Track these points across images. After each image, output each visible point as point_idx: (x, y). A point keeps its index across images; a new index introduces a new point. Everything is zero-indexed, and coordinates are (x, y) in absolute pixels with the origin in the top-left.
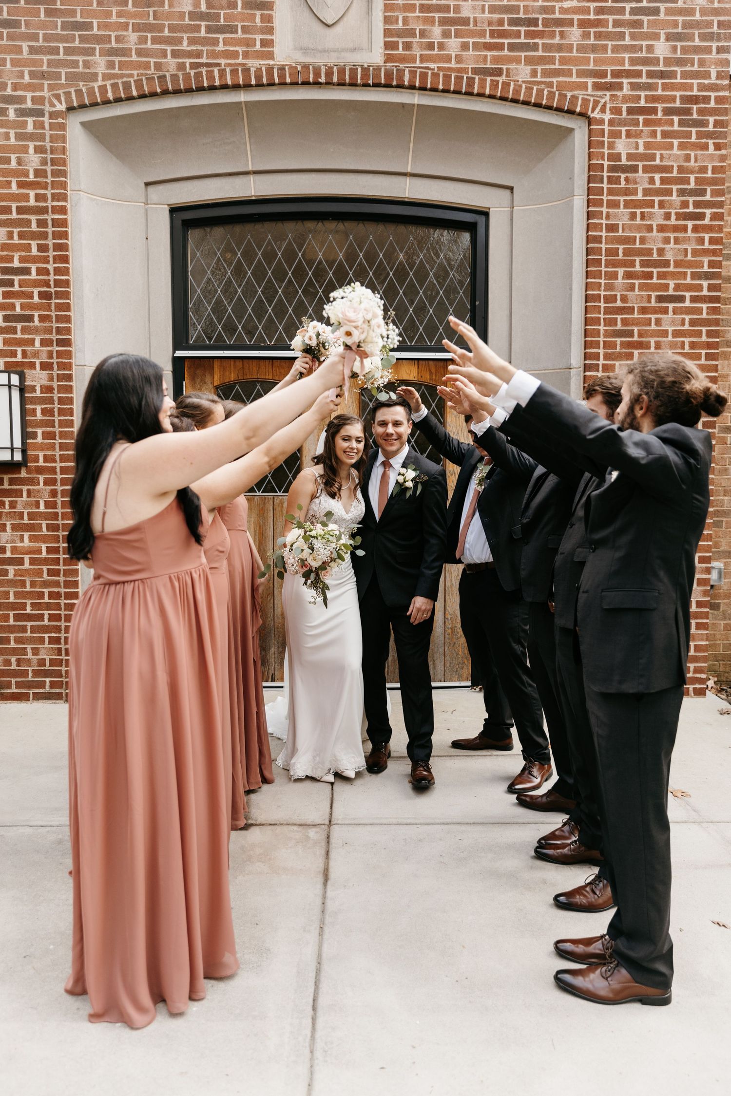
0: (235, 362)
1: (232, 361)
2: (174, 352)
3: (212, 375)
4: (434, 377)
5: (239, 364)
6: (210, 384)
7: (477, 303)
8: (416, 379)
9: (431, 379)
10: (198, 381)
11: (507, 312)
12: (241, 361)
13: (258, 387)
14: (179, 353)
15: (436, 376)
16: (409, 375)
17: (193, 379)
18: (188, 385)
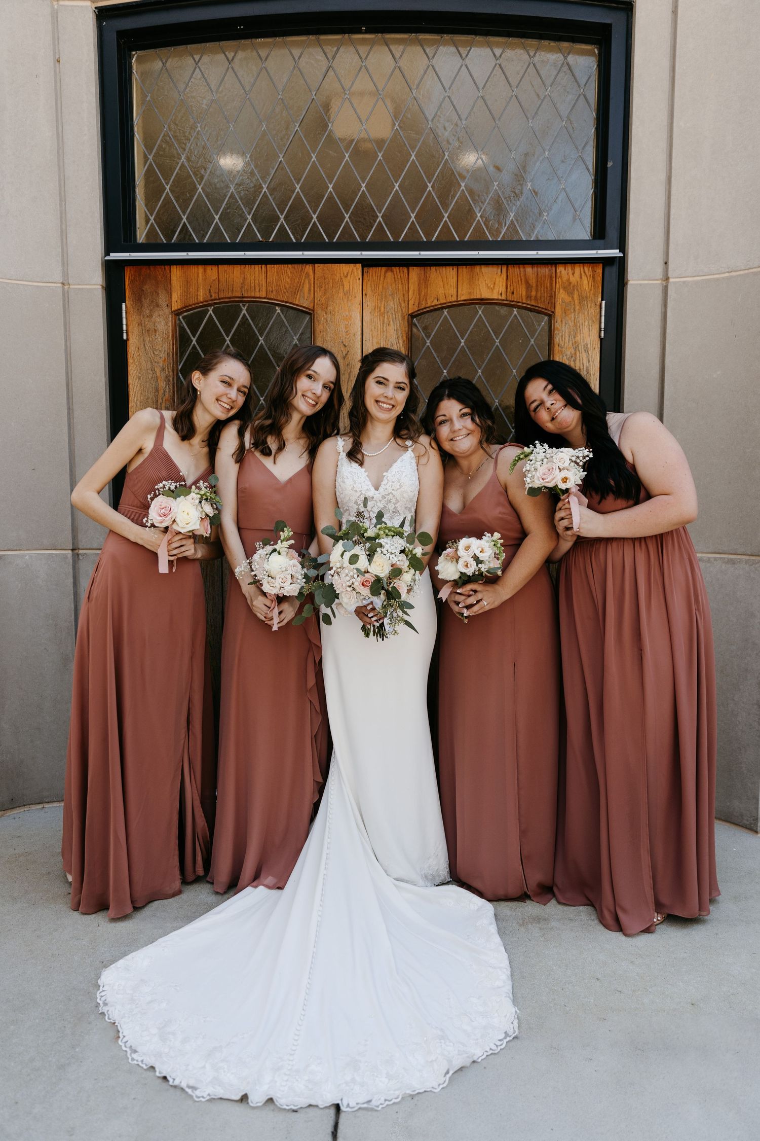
0: (205, 271)
1: (200, 268)
2: (107, 254)
3: (169, 293)
4: (534, 293)
5: (212, 271)
6: (165, 308)
7: (610, 164)
8: (503, 297)
9: (528, 297)
10: (146, 302)
11: (663, 177)
12: (215, 268)
13: (244, 311)
14: (114, 256)
15: (537, 291)
16: (492, 290)
17: (139, 298)
18: (131, 310)
